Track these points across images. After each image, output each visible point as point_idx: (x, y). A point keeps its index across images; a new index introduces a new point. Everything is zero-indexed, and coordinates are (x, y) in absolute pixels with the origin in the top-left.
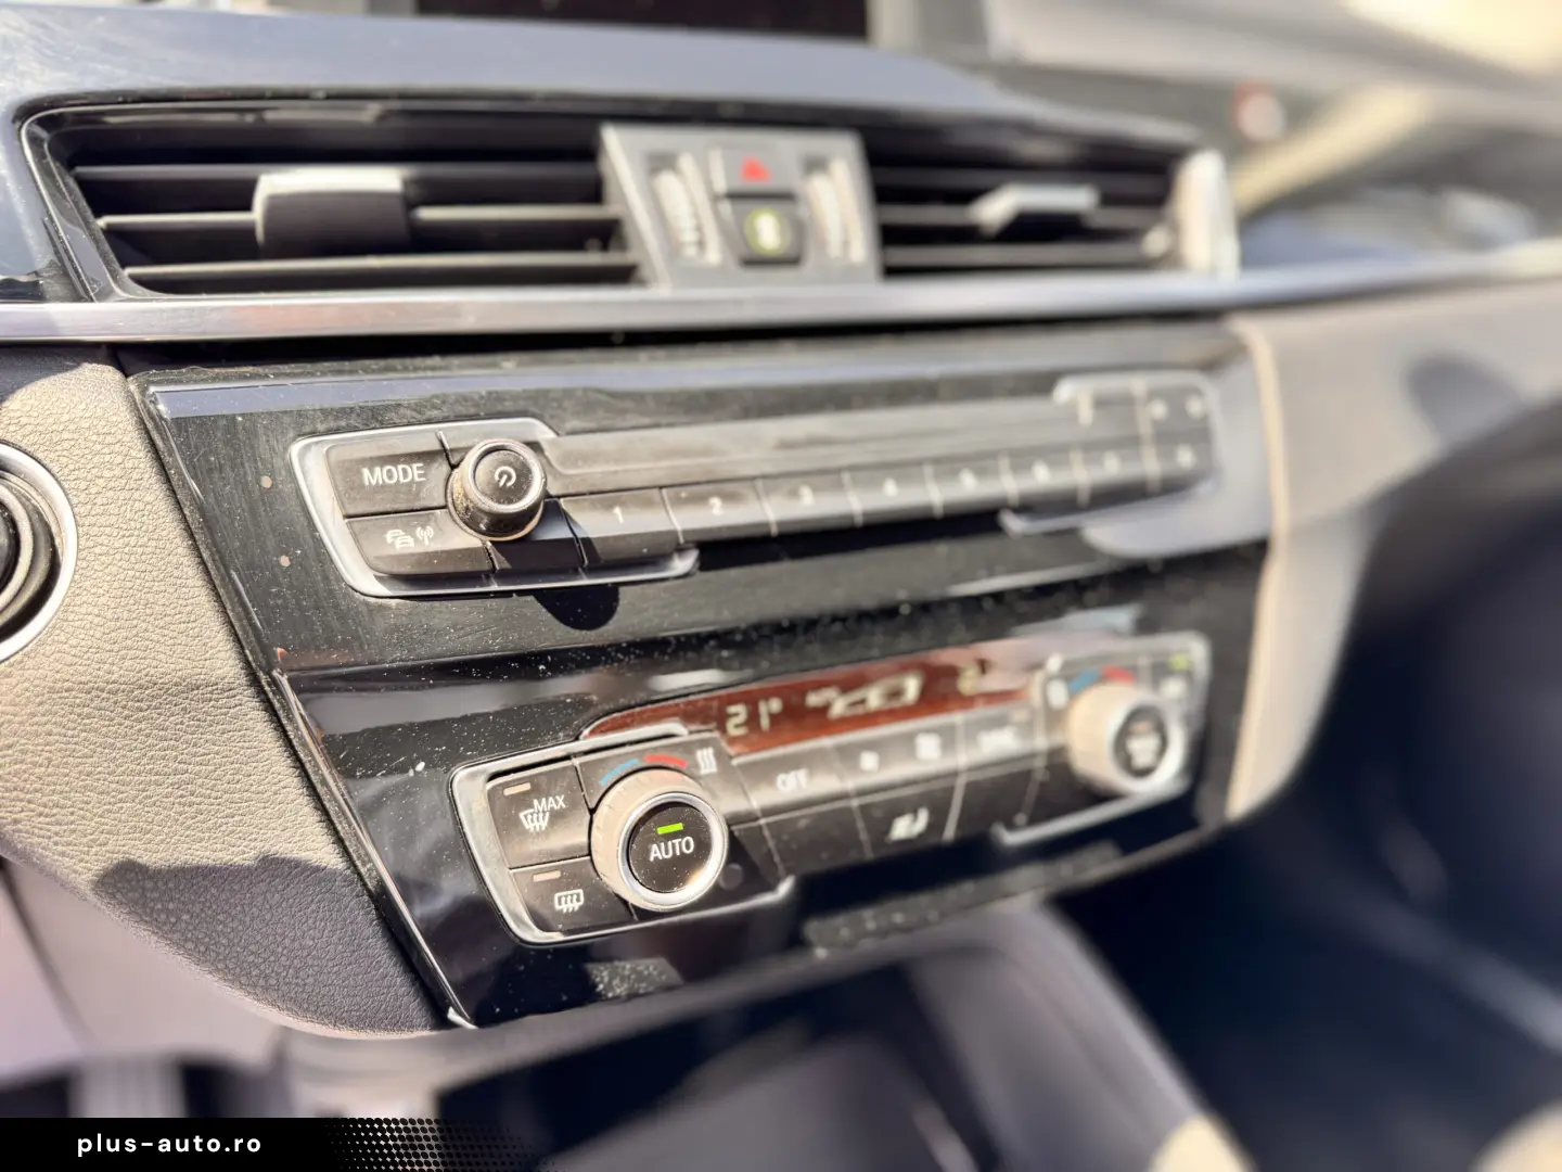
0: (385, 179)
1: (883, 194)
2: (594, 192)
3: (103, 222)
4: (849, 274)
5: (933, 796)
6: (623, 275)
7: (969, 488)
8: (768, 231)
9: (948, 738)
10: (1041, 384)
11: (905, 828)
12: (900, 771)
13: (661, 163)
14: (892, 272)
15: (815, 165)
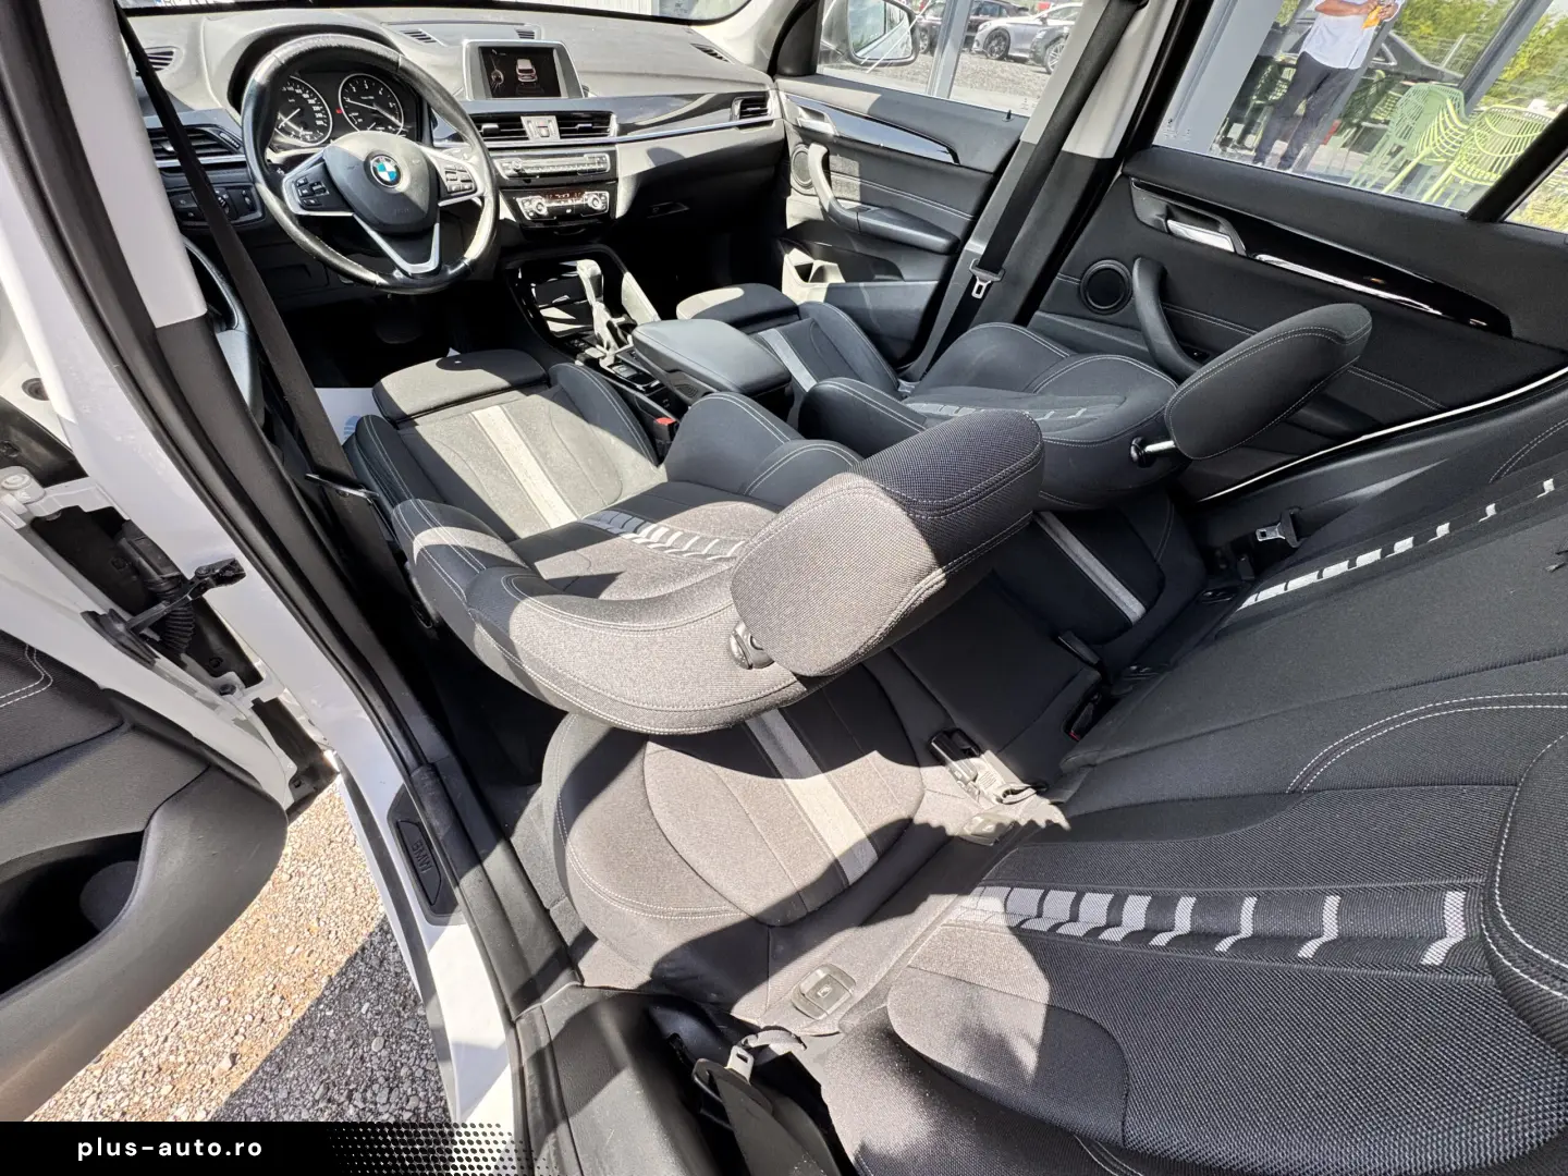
0: (495, 126)
1: (560, 125)
2: (521, 126)
4: (556, 138)
5: (569, 207)
6: (527, 139)
7: (571, 169)
8: (544, 132)
10: (581, 155)
11: (569, 211)
13: (529, 122)
14: (562, 137)
15: (549, 121)
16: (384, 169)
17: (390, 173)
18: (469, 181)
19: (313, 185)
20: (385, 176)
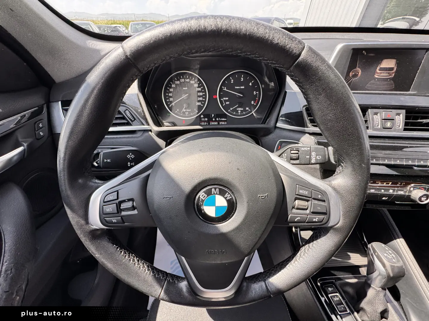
1: (407, 119)
3: (309, 118)
4: (398, 131)
5: (390, 196)
7: (410, 163)
8: (389, 124)
9: (394, 190)
11: (384, 198)
12: (386, 193)
13: (376, 114)
15: (398, 114)
16: (213, 203)
17: (218, 209)
18: (325, 214)
19: (124, 201)
20: (210, 211)
